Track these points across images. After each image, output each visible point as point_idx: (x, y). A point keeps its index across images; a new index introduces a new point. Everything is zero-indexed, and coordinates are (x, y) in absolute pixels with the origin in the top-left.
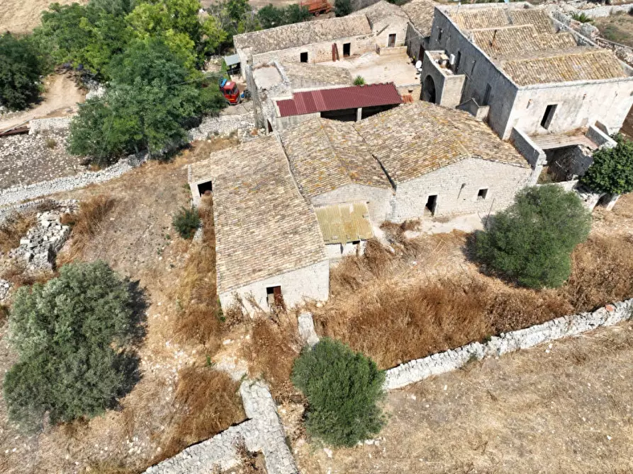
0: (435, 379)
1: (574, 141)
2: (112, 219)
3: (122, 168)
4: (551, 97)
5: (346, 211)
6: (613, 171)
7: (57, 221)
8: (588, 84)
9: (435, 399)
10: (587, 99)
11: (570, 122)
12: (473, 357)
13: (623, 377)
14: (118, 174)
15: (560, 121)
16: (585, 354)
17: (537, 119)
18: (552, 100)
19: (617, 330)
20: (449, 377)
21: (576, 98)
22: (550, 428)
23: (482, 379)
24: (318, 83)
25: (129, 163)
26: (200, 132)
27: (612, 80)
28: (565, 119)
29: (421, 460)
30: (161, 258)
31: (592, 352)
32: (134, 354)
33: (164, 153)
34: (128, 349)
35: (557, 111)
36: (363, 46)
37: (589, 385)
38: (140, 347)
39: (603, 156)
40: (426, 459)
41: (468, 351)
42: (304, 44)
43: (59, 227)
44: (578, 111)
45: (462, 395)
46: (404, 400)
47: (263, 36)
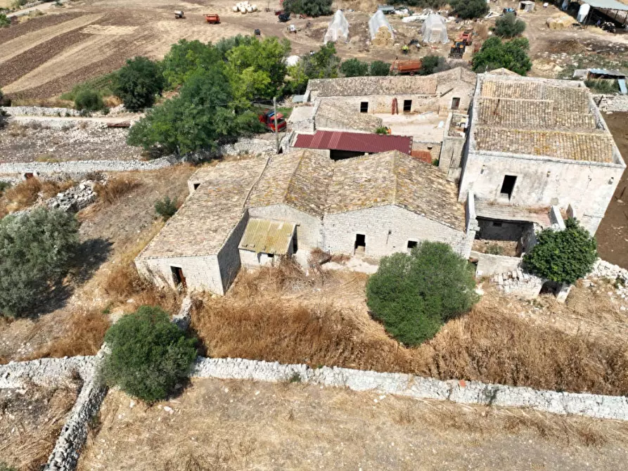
0: (255, 384)
1: (533, 218)
2: (130, 196)
3: (162, 163)
4: (508, 167)
5: (274, 227)
6: (552, 256)
7: (92, 188)
8: (549, 161)
9: (242, 399)
10: (553, 177)
11: (536, 199)
12: (296, 378)
13: (434, 451)
14: (158, 167)
15: (524, 195)
16: (413, 418)
17: (495, 187)
18: (509, 170)
19: (466, 409)
20: (268, 386)
21: (539, 174)
22: (321, 462)
23: (296, 399)
24: (341, 126)
25: (168, 160)
26: (234, 148)
27: (581, 162)
28: (529, 194)
29: (193, 439)
30: (139, 231)
31: (423, 418)
32: (73, 289)
33: (199, 159)
34: (71, 285)
35: (517, 183)
36: (425, 105)
37: (393, 444)
38: (79, 286)
39: (545, 237)
40: (197, 439)
41: (293, 370)
42: (366, 94)
43: (90, 192)
44: (543, 189)
45: (266, 404)
46: (218, 389)
47: (334, 83)
